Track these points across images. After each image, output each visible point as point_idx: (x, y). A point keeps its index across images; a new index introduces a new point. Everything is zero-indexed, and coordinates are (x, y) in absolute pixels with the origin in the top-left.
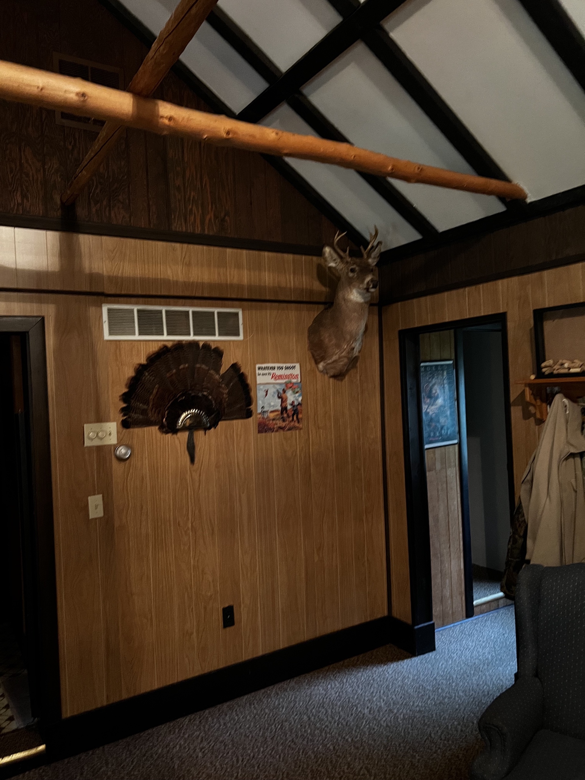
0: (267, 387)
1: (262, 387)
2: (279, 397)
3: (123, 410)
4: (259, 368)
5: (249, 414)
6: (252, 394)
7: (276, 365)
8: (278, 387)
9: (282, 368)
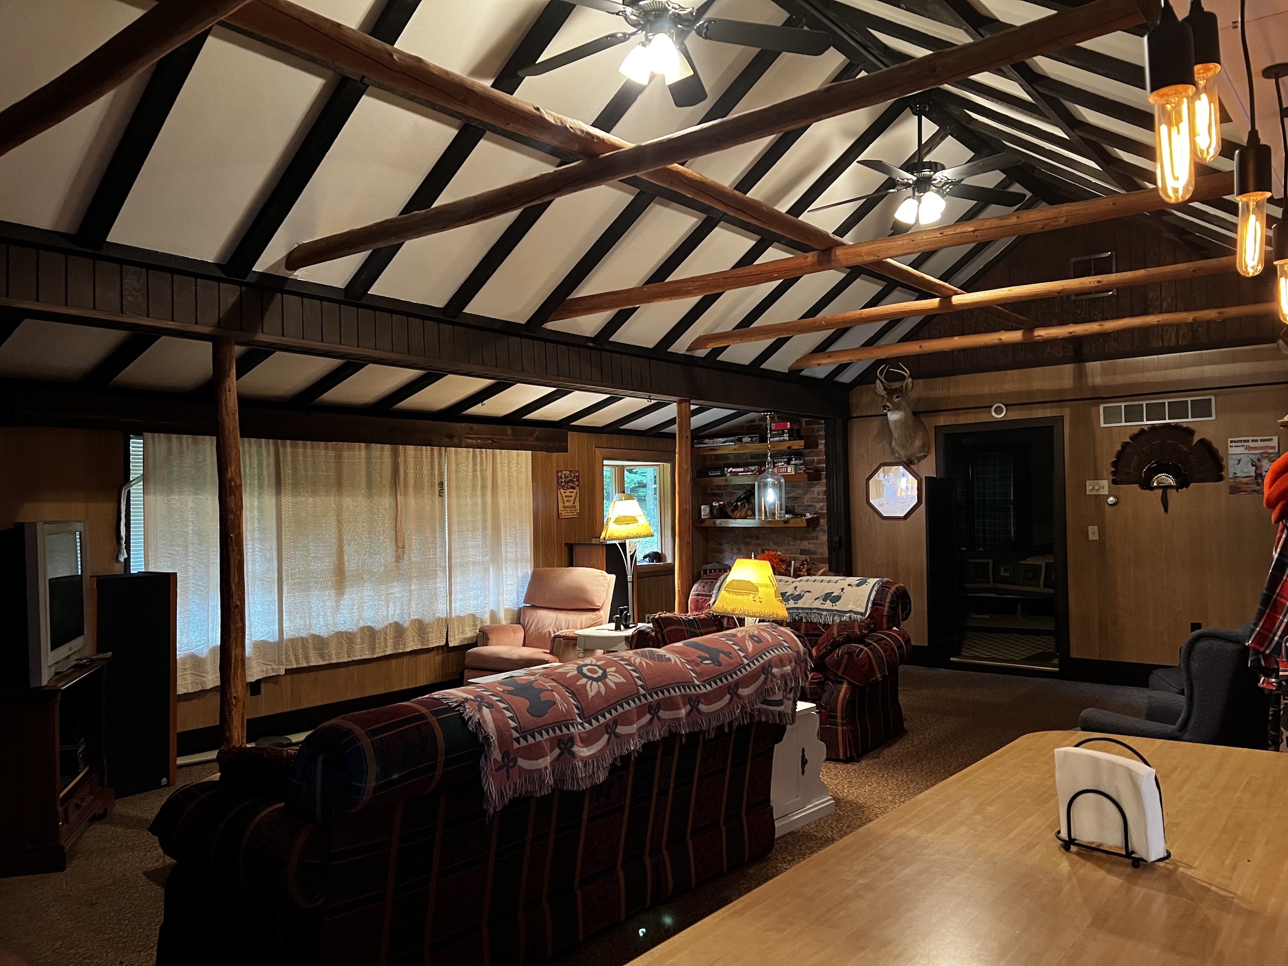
0: (1239, 457)
1: (1234, 457)
2: (1253, 465)
3: (1113, 472)
4: (1231, 442)
5: (1220, 478)
6: (1224, 463)
7: (1250, 438)
8: (1252, 457)
9: (1257, 441)
